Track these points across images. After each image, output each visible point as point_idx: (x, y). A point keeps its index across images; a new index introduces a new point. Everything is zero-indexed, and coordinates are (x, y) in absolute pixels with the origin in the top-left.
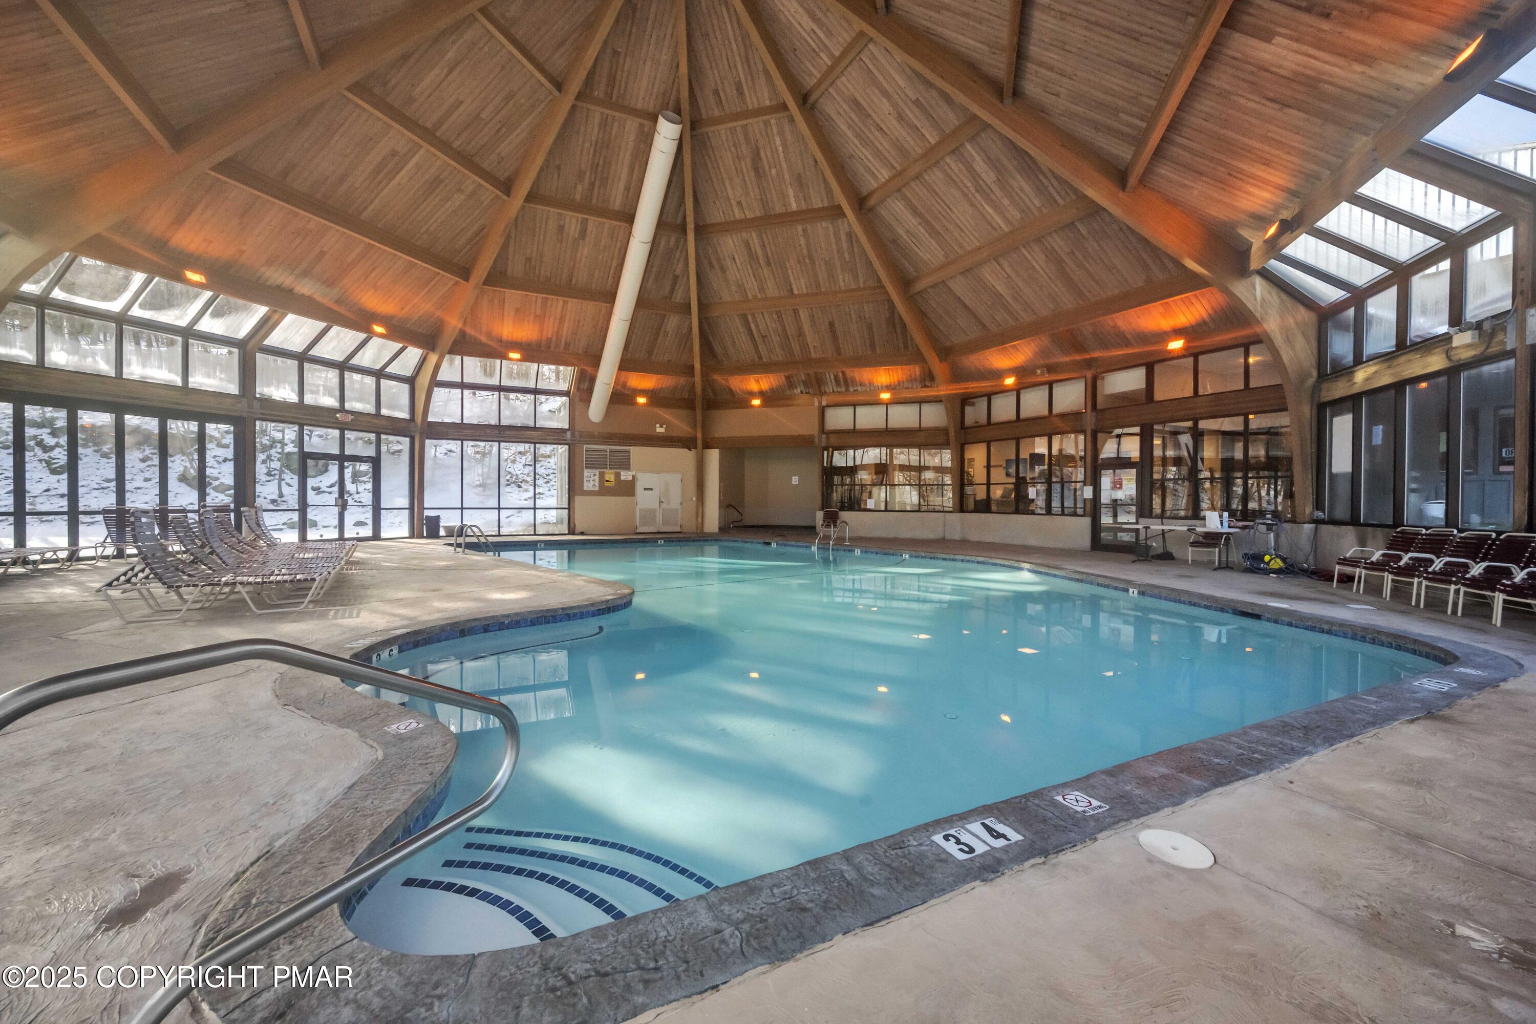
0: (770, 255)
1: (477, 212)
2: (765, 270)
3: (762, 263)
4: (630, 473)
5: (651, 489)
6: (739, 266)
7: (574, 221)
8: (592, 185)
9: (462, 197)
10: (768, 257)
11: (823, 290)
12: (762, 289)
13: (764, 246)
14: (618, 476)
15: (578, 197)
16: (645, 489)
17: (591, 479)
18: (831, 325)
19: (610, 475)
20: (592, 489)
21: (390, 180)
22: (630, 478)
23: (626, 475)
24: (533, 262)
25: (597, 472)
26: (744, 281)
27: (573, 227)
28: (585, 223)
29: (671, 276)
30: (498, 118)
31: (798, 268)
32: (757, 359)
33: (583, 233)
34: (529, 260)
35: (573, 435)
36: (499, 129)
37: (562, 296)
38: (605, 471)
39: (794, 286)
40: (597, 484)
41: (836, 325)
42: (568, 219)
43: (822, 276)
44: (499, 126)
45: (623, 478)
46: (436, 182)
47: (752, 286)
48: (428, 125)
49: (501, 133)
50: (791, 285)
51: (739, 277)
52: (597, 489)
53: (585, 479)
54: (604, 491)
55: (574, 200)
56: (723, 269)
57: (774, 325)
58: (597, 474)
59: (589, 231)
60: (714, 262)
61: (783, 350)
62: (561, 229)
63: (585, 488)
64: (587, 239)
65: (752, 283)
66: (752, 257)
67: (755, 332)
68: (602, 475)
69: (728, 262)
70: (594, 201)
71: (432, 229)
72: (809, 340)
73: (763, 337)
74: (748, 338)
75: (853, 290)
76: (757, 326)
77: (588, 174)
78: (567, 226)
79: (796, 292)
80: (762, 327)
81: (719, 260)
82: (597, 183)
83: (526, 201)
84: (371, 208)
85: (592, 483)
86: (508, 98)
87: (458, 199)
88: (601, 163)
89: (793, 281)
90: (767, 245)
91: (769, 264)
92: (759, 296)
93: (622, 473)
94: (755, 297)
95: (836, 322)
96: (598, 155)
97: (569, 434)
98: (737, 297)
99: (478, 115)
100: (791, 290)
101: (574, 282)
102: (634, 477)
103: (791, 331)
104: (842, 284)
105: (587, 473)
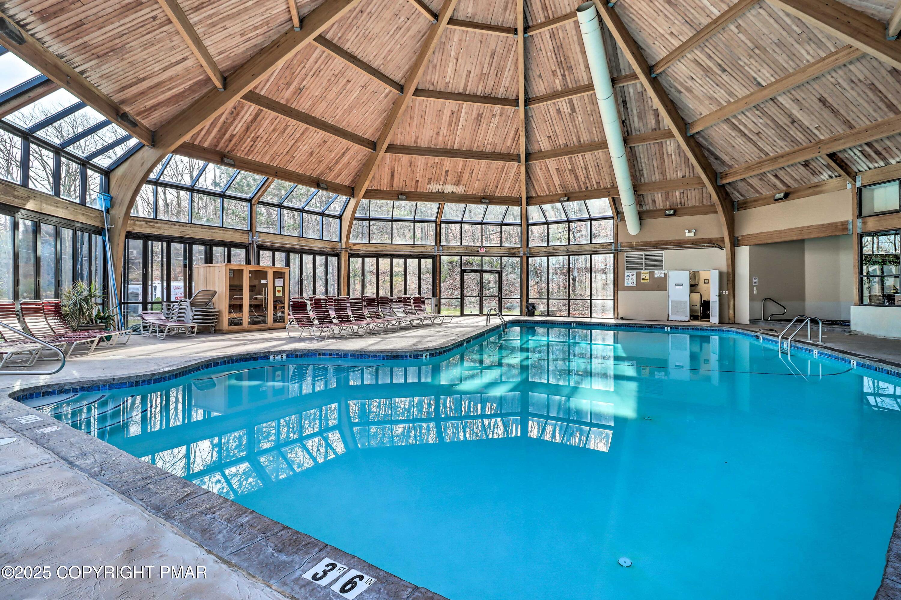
0: (720, 62)
1: (509, 122)
2: (724, 76)
3: (719, 72)
4: (663, 272)
5: (682, 285)
6: (700, 82)
7: (564, 103)
8: (564, 75)
9: (497, 118)
10: (720, 65)
11: (791, 71)
12: (731, 94)
13: (711, 57)
14: (652, 274)
15: (559, 88)
16: (676, 285)
17: (630, 278)
18: (822, 101)
19: (645, 274)
20: (630, 285)
21: (458, 126)
22: (663, 276)
23: (659, 274)
24: (553, 138)
25: (635, 272)
26: (712, 92)
27: (565, 107)
28: (571, 102)
29: (651, 112)
30: (493, 69)
31: (754, 62)
32: (763, 156)
33: (573, 109)
34: (550, 137)
35: (616, 247)
36: (497, 73)
37: (580, 153)
38: (642, 271)
39: (759, 79)
40: (635, 281)
41: (829, 100)
42: (560, 104)
43: (782, 59)
44: (496, 71)
45: (656, 276)
46: (480, 115)
47: (721, 95)
48: (461, 91)
49: (499, 75)
50: (755, 79)
51: (705, 91)
52: (635, 285)
53: (626, 278)
54: (640, 286)
55: (558, 91)
56: (689, 90)
57: (761, 121)
58: (635, 274)
59: (576, 106)
60: (680, 88)
61: (785, 140)
62: (559, 111)
63: (626, 285)
64: (577, 111)
65: (719, 91)
66: (707, 71)
67: (746, 132)
68: (639, 275)
69: (690, 83)
70: (570, 86)
71: (490, 141)
72: (806, 123)
73: (757, 134)
74: (744, 140)
75: (824, 59)
76: (745, 126)
77: (558, 70)
78: (561, 108)
79: (764, 84)
80: (751, 125)
81: (681, 84)
82: (567, 73)
83: (525, 106)
84: (456, 142)
85: (631, 281)
86: (493, 55)
87: (496, 120)
88: (563, 60)
89: (755, 75)
90: (713, 55)
91: (724, 70)
92: (732, 100)
93: (656, 272)
94: (729, 102)
95: (825, 96)
96: (558, 56)
97: (613, 247)
98: (714, 108)
99: (482, 73)
100: (759, 84)
101: (582, 141)
102: (666, 275)
103: (783, 120)
104: (809, 58)
105: (627, 273)
